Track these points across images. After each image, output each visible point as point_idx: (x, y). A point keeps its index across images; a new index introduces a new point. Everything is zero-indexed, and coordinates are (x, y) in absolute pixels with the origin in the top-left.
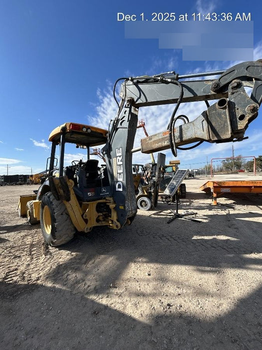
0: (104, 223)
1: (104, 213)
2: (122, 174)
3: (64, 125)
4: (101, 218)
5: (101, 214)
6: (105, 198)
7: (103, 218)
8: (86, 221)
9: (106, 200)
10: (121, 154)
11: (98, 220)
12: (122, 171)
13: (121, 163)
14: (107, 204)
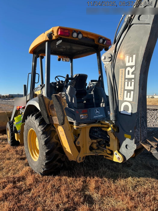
0: (100, 153)
1: (99, 140)
2: (132, 92)
3: (50, 31)
4: (95, 146)
5: (95, 141)
6: (99, 122)
7: (97, 146)
8: (79, 149)
9: (102, 124)
10: (133, 64)
11: (91, 149)
12: (132, 88)
13: (133, 76)
14: (103, 129)
